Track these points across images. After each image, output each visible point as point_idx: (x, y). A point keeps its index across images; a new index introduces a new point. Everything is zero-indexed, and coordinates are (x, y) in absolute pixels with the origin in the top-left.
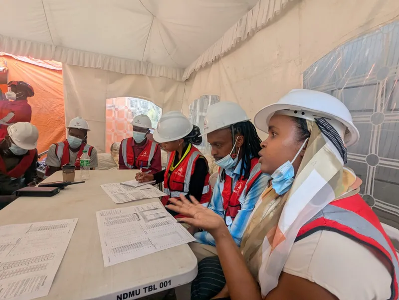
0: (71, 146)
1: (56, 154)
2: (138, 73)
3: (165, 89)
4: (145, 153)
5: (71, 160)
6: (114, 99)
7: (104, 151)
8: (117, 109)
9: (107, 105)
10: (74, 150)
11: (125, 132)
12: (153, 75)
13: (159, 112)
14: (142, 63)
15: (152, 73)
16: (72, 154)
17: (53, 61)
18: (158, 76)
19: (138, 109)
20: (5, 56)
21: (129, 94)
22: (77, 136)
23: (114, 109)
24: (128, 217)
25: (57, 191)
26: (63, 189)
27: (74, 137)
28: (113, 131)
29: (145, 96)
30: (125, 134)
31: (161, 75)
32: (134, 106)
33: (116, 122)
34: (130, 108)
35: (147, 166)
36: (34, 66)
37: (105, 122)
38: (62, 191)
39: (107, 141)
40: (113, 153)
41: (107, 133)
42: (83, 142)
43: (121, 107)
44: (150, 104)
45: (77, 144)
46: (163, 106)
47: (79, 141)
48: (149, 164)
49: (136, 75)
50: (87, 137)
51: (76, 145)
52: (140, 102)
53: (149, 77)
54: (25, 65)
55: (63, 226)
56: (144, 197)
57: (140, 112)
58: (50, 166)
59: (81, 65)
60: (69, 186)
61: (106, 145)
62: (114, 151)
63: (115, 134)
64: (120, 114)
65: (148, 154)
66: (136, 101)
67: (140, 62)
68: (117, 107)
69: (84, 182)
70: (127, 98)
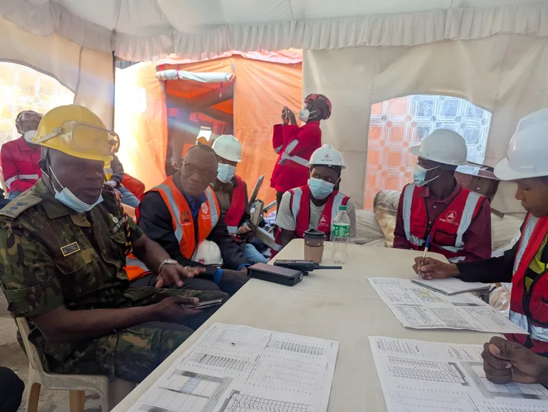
0: (314, 195)
1: (291, 209)
2: (439, 38)
3: (503, 64)
4: (451, 216)
5: (311, 220)
6: (386, 103)
7: (361, 207)
8: (389, 124)
9: (372, 116)
10: (318, 202)
11: (403, 169)
12: (475, 36)
13: (483, 122)
14: (449, 14)
15: (471, 32)
16: (315, 211)
17: (291, 49)
18: (486, 34)
19: (434, 119)
20: (234, 56)
21: (417, 88)
22: (326, 179)
23: (383, 124)
24: (437, 370)
25: (299, 278)
26: (306, 274)
27: (321, 180)
28: (380, 167)
29: (451, 87)
30: (402, 174)
31: (497, 29)
32: (425, 113)
33: (386, 150)
34: (415, 118)
35: (453, 245)
36: (268, 65)
37: (366, 152)
38: (305, 279)
39: (367, 187)
40: (378, 212)
41: (369, 172)
42: (334, 188)
43: (398, 119)
44: (463, 106)
45: (325, 191)
46: (495, 106)
47: (329, 187)
48: (459, 241)
49: (436, 43)
50: (340, 179)
51: (324, 193)
52: (438, 103)
53: (463, 41)
54: (256, 65)
55: (315, 352)
56: (468, 326)
57: (438, 124)
58: (282, 228)
59: (331, 47)
60: (315, 271)
61: (365, 194)
62: (380, 207)
63: (384, 174)
64: (396, 132)
65: (458, 218)
66: (431, 103)
67: (445, 11)
68: (390, 119)
69: (340, 268)
70: (411, 97)
